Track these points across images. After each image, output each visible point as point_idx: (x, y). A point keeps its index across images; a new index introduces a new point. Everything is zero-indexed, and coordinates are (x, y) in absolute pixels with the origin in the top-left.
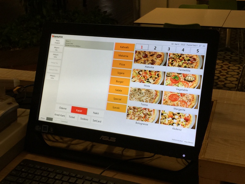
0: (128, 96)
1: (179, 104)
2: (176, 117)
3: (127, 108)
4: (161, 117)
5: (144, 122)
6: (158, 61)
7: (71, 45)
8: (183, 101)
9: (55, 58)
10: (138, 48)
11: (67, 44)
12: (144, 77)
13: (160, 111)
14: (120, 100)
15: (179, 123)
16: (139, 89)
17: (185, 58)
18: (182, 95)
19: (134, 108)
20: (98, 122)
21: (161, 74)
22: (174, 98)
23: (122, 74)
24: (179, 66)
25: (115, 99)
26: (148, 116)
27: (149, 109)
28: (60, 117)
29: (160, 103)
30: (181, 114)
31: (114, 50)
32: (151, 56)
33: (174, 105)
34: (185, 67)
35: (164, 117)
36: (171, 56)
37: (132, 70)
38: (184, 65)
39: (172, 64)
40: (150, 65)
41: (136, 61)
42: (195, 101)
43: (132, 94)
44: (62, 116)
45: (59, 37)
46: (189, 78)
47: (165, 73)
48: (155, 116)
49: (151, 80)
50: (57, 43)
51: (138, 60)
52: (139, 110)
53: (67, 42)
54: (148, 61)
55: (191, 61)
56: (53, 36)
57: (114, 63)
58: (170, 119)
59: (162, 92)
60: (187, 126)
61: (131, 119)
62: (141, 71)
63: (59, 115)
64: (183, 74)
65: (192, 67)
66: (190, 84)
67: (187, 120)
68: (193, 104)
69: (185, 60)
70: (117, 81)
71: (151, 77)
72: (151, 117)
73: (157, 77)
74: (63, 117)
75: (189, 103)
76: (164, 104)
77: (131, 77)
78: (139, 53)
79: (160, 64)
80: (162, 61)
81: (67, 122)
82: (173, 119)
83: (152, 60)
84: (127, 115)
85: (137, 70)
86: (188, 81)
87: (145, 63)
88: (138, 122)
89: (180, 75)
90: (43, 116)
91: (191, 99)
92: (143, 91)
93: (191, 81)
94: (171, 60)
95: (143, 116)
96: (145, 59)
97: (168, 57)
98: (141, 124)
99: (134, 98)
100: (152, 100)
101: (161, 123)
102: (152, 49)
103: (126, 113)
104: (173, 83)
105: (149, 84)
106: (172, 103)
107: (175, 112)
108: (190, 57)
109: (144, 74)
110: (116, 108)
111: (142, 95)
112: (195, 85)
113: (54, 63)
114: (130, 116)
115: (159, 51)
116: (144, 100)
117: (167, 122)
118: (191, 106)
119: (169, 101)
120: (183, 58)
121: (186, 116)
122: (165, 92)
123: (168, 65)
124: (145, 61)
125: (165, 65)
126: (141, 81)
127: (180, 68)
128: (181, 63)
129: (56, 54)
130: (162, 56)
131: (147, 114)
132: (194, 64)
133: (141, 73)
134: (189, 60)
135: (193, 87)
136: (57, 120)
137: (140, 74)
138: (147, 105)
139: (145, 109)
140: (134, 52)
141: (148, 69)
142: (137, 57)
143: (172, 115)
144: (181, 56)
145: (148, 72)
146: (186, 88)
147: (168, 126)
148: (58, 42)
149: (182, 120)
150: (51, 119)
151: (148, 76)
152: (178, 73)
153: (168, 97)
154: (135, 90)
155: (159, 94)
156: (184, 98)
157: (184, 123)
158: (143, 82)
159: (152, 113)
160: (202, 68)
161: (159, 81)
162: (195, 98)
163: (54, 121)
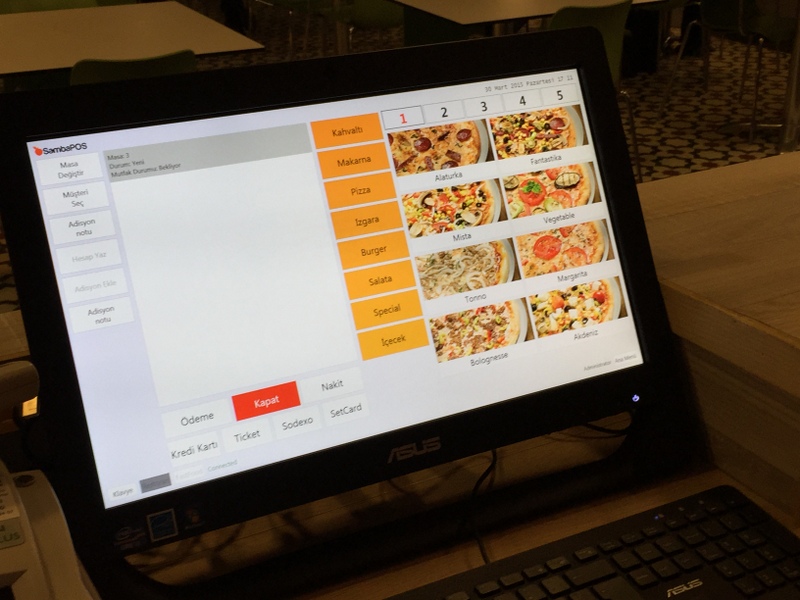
0: (419, 287)
1: (567, 262)
2: (572, 300)
3: (429, 327)
4: (533, 319)
5: (493, 352)
6: (466, 150)
7: (139, 167)
8: (574, 249)
9: (86, 237)
10: (391, 123)
11: (119, 170)
12: (444, 212)
13: (524, 300)
14: (397, 309)
15: (586, 315)
16: (443, 255)
17: (536, 123)
18: (566, 232)
19: (450, 319)
20: (352, 410)
21: (489, 188)
22: (547, 247)
24: (530, 151)
25: (379, 313)
26: (498, 329)
27: (493, 307)
28: (198, 456)
29: (517, 276)
30: (580, 289)
31: (315, 151)
32: (441, 138)
33: (556, 269)
34: (545, 149)
35: (542, 315)
36: (498, 125)
37: (399, 199)
38: (541, 143)
39: (508, 150)
40: (450, 171)
41: (402, 167)
42: (600, 238)
43: (426, 279)
44: (206, 448)
45: (69, 148)
46: (566, 177)
47: (497, 180)
48: (516, 322)
49: (467, 216)
50: (71, 175)
51: (405, 164)
52: (466, 319)
53: (116, 162)
54: (437, 158)
55: (552, 128)
56: (39, 152)
57: (333, 195)
58: (560, 311)
59: (511, 240)
60: (607, 316)
61: (452, 356)
62: (429, 195)
63: (190, 451)
64: (547, 171)
65: (563, 145)
66: (574, 194)
67: (600, 299)
68: (600, 249)
69: (537, 131)
70: (364, 252)
71: (464, 207)
72: (508, 327)
73: (480, 199)
74: (212, 450)
75: (589, 251)
76: (528, 274)
77: (406, 225)
78: (402, 138)
79: (477, 159)
80: (479, 148)
81: (235, 462)
82: (567, 309)
83: (449, 153)
84: (438, 349)
85: (415, 196)
86: (566, 188)
87: (430, 168)
88: (475, 357)
89: (540, 177)
91: (591, 235)
92: (457, 258)
93: (574, 186)
94: (501, 139)
95: (483, 333)
96: (427, 154)
97: (491, 132)
98: (488, 360)
99: (438, 290)
100: (492, 277)
101: (540, 334)
102: (435, 120)
103: (432, 346)
104: (530, 204)
105: (467, 230)
106: (549, 264)
107: (565, 287)
108: (549, 118)
109: (441, 204)
110: (394, 342)
111: (459, 272)
112: (586, 194)
113: (89, 258)
114: (446, 350)
115: (459, 118)
116: (471, 285)
117: (554, 326)
118: (597, 255)
119: (538, 262)
120: (531, 123)
121: (596, 288)
122: (519, 238)
123: (500, 157)
124: (428, 160)
125: (490, 157)
126: (441, 229)
127: (532, 156)
128: (530, 142)
129: (82, 218)
130: (474, 133)
131: (494, 322)
132: (564, 135)
133: (429, 201)
134: (547, 127)
135: (582, 200)
136: (186, 475)
137: (427, 206)
138: (483, 297)
139: (483, 310)
140: (386, 140)
141: (447, 185)
142: (398, 153)
143: (560, 299)
144: (522, 122)
145: (450, 193)
146: (569, 211)
147: (560, 335)
148: (73, 169)
149: (590, 303)
150: (165, 479)
151: (453, 205)
152: (533, 174)
153: (531, 251)
154: (433, 262)
155: (504, 251)
156: (573, 241)
157: (597, 310)
158: (448, 230)
159: (505, 314)
160: (586, 142)
161: (491, 209)
162: (598, 230)
163: (179, 482)
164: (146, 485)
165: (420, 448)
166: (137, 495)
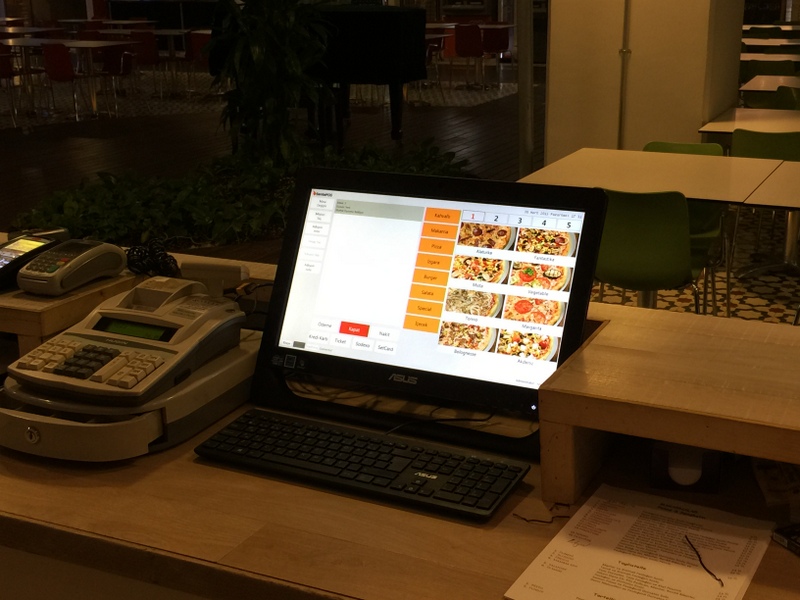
0: (444, 303)
1: (532, 319)
2: (525, 341)
3: (441, 324)
4: (498, 342)
5: (469, 350)
6: (500, 241)
7: (347, 209)
8: (539, 313)
9: (316, 233)
10: (466, 218)
11: (339, 209)
12: (474, 270)
13: (498, 330)
14: (429, 310)
15: (531, 351)
16: (464, 291)
17: (547, 237)
18: (538, 302)
19: (453, 325)
20: (388, 349)
21: (504, 265)
22: (523, 307)
23: (436, 265)
24: (536, 251)
25: (421, 309)
26: (476, 340)
27: (478, 327)
28: (319, 340)
29: (499, 316)
30: (533, 336)
31: (423, 221)
32: (489, 232)
33: (523, 320)
34: (546, 253)
35: (504, 341)
36: (523, 233)
37: (453, 256)
38: (545, 249)
39: (524, 247)
40: (486, 249)
41: (462, 241)
42: (559, 312)
43: (450, 300)
44: (323, 339)
45: (326, 195)
46: (552, 272)
47: (510, 262)
48: (488, 339)
49: (486, 276)
50: (322, 206)
51: (464, 240)
52: (462, 328)
53: (339, 205)
54: (482, 241)
55: (556, 242)
56: (314, 194)
57: (423, 245)
58: (515, 344)
59: (504, 296)
60: (543, 357)
61: (446, 344)
62: (470, 259)
63: (316, 338)
64: (542, 265)
65: (558, 253)
66: (553, 282)
67: (544, 346)
68: (556, 318)
69: (546, 241)
70: (425, 277)
71: (486, 270)
72: (482, 341)
73: (496, 269)
74: (324, 341)
75: (548, 317)
76: (506, 317)
77: (451, 270)
78: (468, 226)
79: (504, 247)
80: (507, 242)
81: (332, 351)
82: (520, 345)
83: (490, 240)
84: (441, 337)
85: (462, 257)
86: (550, 278)
87: (476, 245)
88: (458, 349)
89: (536, 267)
90: (286, 340)
91: (553, 309)
92: (470, 295)
93: (555, 278)
94: (522, 241)
95: (467, 338)
96: (478, 237)
97: (518, 235)
98: (464, 353)
99: (454, 308)
100: (485, 311)
101: (498, 351)
102: (490, 221)
103: (438, 335)
104: (524, 280)
105: (482, 283)
106: (520, 316)
107: (524, 332)
108: (556, 236)
109: (474, 265)
110: (421, 325)
111: (468, 302)
112: (561, 285)
113: (314, 242)
114: (444, 340)
115: (503, 224)
116: (472, 312)
117: (508, 350)
118: (552, 321)
119: (515, 313)
120: (544, 236)
121: (543, 339)
122: (509, 296)
123: (517, 250)
124: (477, 241)
125: (512, 248)
126: (469, 277)
127: (537, 255)
128: (539, 246)
129: (318, 225)
130: (508, 234)
131: (476, 335)
132: (562, 248)
133: (468, 262)
134: (553, 241)
135: (557, 287)
136: (312, 347)
137: (467, 265)
138: (476, 320)
139: (473, 327)
140: (460, 225)
141: (482, 256)
142: (463, 233)
143: (518, 337)
144: (539, 234)
145: (481, 261)
146: (546, 291)
147: (510, 357)
148: (323, 204)
149: (536, 346)
150: (303, 345)
151: (480, 268)
152: (533, 264)
153: (513, 306)
154: (458, 293)
155: (497, 300)
156: (541, 308)
157: (538, 352)
158: (472, 279)
159: (484, 333)
160: (574, 256)
161: (500, 276)
162: (559, 308)
163: (307, 349)
164: (296, 344)
165: (406, 379)
166: (291, 346)
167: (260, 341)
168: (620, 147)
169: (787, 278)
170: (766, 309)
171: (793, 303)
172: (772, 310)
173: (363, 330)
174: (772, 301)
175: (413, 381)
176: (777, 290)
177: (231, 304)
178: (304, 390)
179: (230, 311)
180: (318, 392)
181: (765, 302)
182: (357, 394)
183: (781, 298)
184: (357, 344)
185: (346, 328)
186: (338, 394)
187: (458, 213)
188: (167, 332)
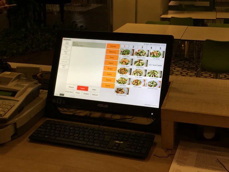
0: (116, 78)
7: (77, 45)
9: (66, 54)
10: (122, 47)
11: (74, 45)
14: (111, 80)
20: (96, 95)
23: (112, 64)
25: (107, 80)
28: (69, 93)
31: (106, 48)
44: (71, 92)
45: (68, 40)
50: (67, 44)
53: (74, 43)
56: (64, 39)
57: (107, 57)
63: (68, 92)
70: (108, 68)
74: (71, 93)
81: (74, 96)
90: (57, 93)
103: (115, 89)
110: (108, 86)
113: (65, 57)
129: (66, 51)
136: (67, 95)
140: (120, 49)
148: (68, 43)
150: (63, 95)
160: (163, 57)
163: (65, 96)
164: (61, 94)
165: (104, 106)
166: (59, 95)
167: (47, 93)
168: (136, 22)
169: (186, 61)
170: (182, 71)
171: (189, 69)
172: (183, 71)
173: (86, 89)
174: (183, 69)
175: (107, 106)
176: (184, 65)
177: (36, 81)
178: (63, 111)
179: (36, 84)
180: (68, 111)
181: (181, 69)
182: (83, 111)
183: (186, 68)
184: (84, 94)
185: (79, 88)
186: (76, 111)
187: (119, 45)
188: (14, 93)
